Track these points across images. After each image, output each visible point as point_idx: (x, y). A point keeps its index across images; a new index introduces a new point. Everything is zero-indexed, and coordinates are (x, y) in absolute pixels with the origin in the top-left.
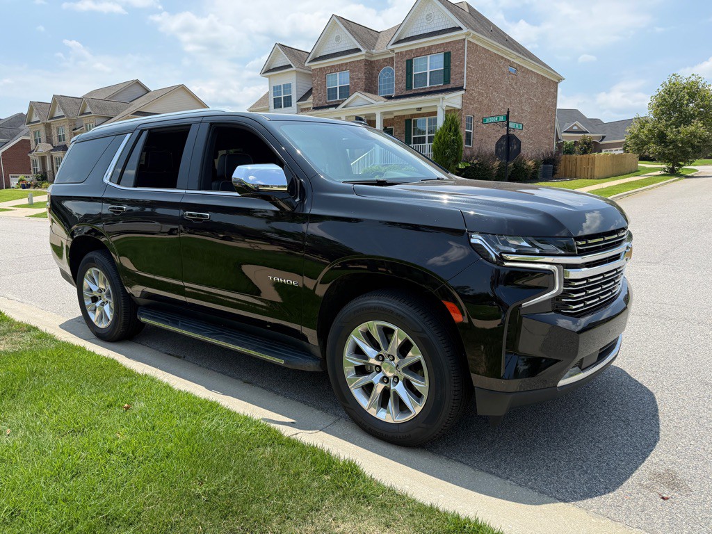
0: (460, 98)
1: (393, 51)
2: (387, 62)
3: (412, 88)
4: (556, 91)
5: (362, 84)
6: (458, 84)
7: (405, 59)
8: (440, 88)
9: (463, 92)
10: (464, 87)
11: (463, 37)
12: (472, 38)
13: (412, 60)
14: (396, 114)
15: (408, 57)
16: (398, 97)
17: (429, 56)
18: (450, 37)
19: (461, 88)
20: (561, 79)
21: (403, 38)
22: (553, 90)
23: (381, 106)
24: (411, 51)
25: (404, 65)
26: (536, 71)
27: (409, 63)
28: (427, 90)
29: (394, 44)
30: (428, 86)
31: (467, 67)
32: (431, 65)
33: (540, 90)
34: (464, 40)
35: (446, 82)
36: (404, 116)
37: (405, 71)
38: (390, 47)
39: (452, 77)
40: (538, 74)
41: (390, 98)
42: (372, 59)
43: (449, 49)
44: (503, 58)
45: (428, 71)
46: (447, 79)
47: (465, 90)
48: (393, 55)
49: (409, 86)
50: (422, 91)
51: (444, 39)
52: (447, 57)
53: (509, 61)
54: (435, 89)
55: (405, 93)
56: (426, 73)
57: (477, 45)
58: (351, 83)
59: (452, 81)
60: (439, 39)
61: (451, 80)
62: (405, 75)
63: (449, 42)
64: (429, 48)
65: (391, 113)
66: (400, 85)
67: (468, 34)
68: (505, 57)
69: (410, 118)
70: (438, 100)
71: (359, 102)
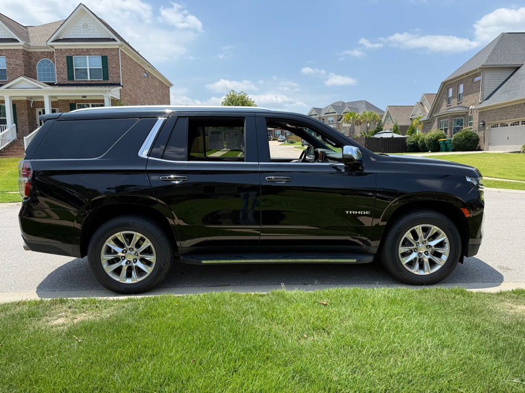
0: (119, 92)
1: (52, 47)
2: (45, 55)
3: (74, 80)
4: (169, 93)
5: (21, 70)
6: (115, 81)
7: (65, 55)
8: (101, 83)
9: (121, 88)
10: (121, 84)
11: (118, 47)
12: (123, 49)
13: (72, 57)
14: (59, 98)
15: (67, 54)
16: (60, 85)
17: (87, 57)
18: (106, 45)
19: (119, 85)
20: (171, 85)
21: (61, 38)
22: (167, 92)
23: (49, 91)
24: (71, 50)
25: (65, 60)
26: (158, 78)
27: (70, 60)
28: (88, 82)
29: (53, 41)
30: (89, 79)
31: (122, 70)
32: (91, 63)
33: (161, 91)
34: (118, 49)
35: (105, 78)
36: (68, 100)
37: (66, 65)
38: (49, 43)
39: (110, 75)
40: (159, 80)
41: (52, 84)
42: (29, 50)
43: (106, 54)
44: (140, 66)
45: (88, 68)
46: (106, 77)
47: (122, 86)
48: (51, 50)
49: (71, 77)
50: (83, 83)
51: (100, 45)
52: (105, 60)
53: (144, 68)
54: (96, 83)
55: (67, 82)
56: (87, 69)
57: (126, 54)
58: (7, 67)
59: (110, 79)
60: (96, 45)
61: (110, 77)
62: (66, 68)
63: (106, 49)
64: (88, 50)
65: (55, 97)
66: (62, 76)
67: (121, 46)
68: (142, 65)
69: (74, 102)
70: (106, 92)
71: (24, 85)
